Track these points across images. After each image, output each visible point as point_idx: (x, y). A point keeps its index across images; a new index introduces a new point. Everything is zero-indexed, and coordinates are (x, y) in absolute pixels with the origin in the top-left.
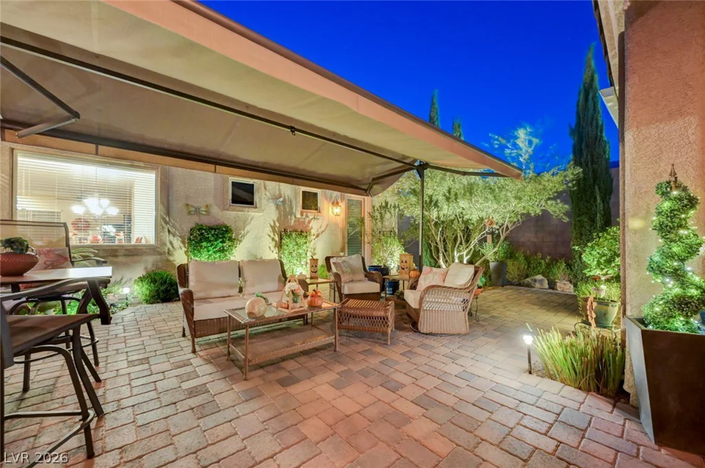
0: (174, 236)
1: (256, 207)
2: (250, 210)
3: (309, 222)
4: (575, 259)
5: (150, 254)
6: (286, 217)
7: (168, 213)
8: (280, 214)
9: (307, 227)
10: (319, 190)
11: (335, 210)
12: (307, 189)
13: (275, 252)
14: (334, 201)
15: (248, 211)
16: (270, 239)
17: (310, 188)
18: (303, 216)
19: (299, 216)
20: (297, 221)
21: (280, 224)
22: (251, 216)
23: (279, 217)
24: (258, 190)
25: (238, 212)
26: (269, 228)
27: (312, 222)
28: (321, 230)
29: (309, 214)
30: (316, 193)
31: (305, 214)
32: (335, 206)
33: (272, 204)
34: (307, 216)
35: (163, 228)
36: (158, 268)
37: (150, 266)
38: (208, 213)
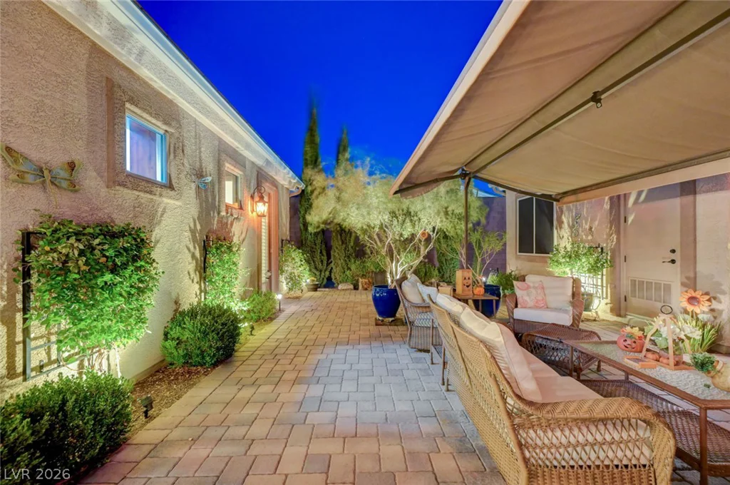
1: (172, 188)
2: (163, 190)
3: (232, 225)
6: (208, 213)
8: (201, 206)
9: (229, 232)
10: (241, 173)
11: (262, 208)
12: (229, 167)
13: (195, 280)
14: (254, 193)
15: (161, 195)
16: (190, 255)
17: (232, 168)
18: (227, 213)
19: (223, 213)
20: (220, 221)
21: (201, 226)
22: (162, 206)
23: (200, 213)
24: (175, 150)
25: (142, 194)
26: (188, 234)
27: (234, 224)
28: (241, 238)
29: (234, 211)
30: (237, 177)
31: (229, 210)
32: (259, 201)
33: (193, 186)
34: (232, 215)
38: (74, 187)
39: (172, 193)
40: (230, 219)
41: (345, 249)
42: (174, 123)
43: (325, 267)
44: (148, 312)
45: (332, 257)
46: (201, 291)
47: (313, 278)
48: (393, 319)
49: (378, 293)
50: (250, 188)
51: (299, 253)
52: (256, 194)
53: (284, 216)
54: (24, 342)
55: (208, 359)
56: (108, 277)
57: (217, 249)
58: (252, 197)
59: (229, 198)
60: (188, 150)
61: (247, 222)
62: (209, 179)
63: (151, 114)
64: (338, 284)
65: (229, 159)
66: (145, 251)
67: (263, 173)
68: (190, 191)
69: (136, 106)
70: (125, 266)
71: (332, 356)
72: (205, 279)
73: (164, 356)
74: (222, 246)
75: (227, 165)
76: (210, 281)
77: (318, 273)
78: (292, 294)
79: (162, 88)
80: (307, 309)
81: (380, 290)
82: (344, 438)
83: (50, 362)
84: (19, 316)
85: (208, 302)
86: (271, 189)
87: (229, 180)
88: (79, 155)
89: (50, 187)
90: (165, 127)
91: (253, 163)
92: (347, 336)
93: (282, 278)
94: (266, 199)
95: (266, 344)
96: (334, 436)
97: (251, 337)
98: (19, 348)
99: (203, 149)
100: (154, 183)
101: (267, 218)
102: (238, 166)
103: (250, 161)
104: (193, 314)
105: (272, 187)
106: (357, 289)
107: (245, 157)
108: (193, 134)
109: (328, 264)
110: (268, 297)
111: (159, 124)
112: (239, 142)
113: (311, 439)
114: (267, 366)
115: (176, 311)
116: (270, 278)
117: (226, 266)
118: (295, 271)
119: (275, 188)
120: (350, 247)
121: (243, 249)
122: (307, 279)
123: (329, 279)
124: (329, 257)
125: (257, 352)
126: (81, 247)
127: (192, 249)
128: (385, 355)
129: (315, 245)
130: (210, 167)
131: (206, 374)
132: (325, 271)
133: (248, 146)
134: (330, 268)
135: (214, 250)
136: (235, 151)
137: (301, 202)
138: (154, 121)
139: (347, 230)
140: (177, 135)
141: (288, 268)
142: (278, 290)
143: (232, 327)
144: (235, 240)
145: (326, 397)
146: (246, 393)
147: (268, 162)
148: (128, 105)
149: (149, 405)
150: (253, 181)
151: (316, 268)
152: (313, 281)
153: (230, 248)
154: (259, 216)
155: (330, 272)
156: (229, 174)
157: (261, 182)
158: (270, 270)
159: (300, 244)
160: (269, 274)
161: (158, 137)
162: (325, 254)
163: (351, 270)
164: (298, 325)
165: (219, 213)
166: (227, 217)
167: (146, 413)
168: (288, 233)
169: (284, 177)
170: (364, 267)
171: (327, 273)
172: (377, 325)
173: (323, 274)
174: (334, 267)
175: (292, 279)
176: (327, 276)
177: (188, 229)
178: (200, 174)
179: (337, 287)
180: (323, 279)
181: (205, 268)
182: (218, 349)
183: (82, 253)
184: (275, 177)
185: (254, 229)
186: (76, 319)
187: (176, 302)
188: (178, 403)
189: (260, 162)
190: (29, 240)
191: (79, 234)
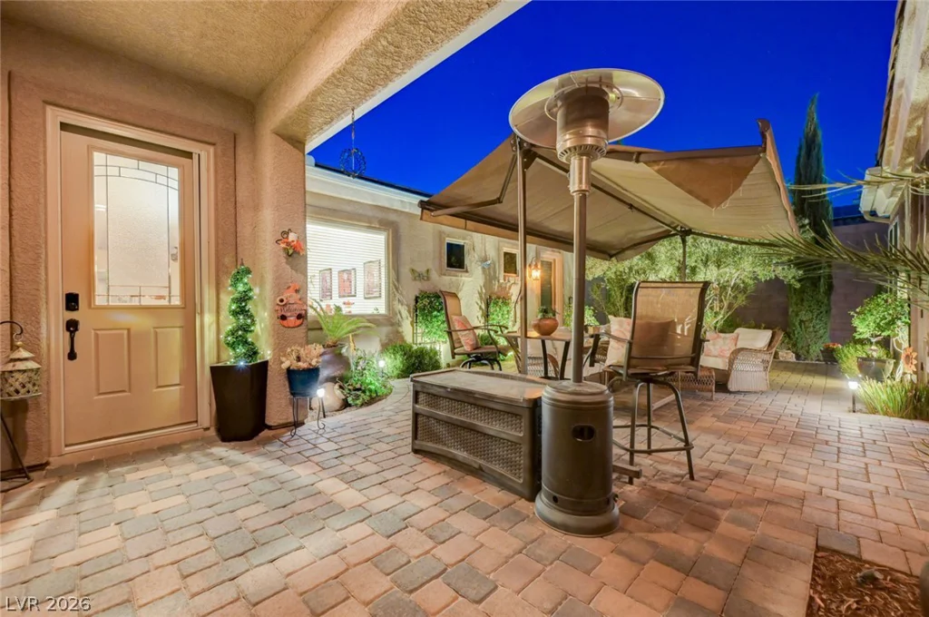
0: (402, 305)
1: (467, 271)
2: (460, 274)
3: (510, 288)
4: (795, 326)
5: (385, 325)
6: (491, 282)
7: (398, 280)
8: (486, 278)
9: (507, 293)
11: (536, 274)
12: (506, 249)
14: (531, 262)
15: (461, 276)
16: (479, 307)
17: (511, 249)
18: (506, 281)
19: (502, 281)
20: (500, 286)
21: (486, 290)
22: (463, 281)
23: (485, 283)
24: (468, 251)
25: (453, 278)
26: (478, 295)
27: (512, 287)
29: (510, 279)
30: (515, 254)
31: (507, 278)
33: (480, 268)
34: (509, 282)
35: (395, 296)
36: (390, 340)
37: (384, 338)
38: (428, 279)
39: (467, 274)
40: (508, 284)
42: (471, 235)
50: (527, 260)
52: (533, 263)
54: (416, 333)
56: (435, 313)
58: (530, 266)
60: (476, 248)
62: (491, 262)
63: (456, 238)
65: (506, 245)
68: (477, 272)
69: (450, 237)
70: (442, 309)
72: (488, 322)
74: (498, 302)
83: (422, 343)
84: (415, 324)
89: (422, 280)
90: (464, 241)
94: (539, 266)
98: (415, 335)
99: (486, 245)
108: (480, 238)
111: (461, 241)
117: (500, 314)
127: (480, 304)
130: (492, 254)
135: (494, 305)
138: (458, 240)
140: (470, 243)
148: (446, 238)
150: (531, 254)
154: (534, 280)
165: (499, 281)
166: (506, 284)
177: (477, 292)
178: (485, 260)
181: (488, 316)
183: (428, 303)
185: (532, 290)
186: (427, 327)
190: (417, 299)
191: (428, 297)
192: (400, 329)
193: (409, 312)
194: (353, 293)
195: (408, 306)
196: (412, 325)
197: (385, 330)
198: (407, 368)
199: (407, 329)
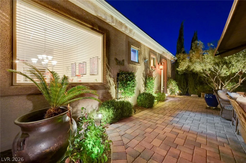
0: (111, 77)
5: (102, 89)
6: (147, 69)
7: (109, 64)
9: (152, 74)
10: (155, 57)
11: (161, 67)
12: (152, 56)
13: (144, 87)
14: (159, 63)
15: (137, 65)
16: (142, 80)
17: (153, 56)
18: (151, 69)
19: (150, 69)
20: (150, 71)
21: (145, 73)
22: (137, 67)
23: (145, 69)
24: (140, 54)
25: (134, 65)
26: (142, 74)
27: (153, 72)
28: (155, 77)
29: (153, 68)
30: (154, 58)
31: (152, 68)
32: (161, 65)
33: (143, 62)
34: (153, 69)
35: (107, 72)
36: (104, 98)
37: (101, 97)
38: (123, 65)
39: (139, 64)
40: (152, 71)
41: (195, 81)
42: (140, 47)
43: (185, 88)
44: (135, 91)
45: (188, 84)
46: (145, 90)
47: (180, 91)
48: (215, 108)
49: (207, 96)
50: (158, 61)
51: (174, 82)
52: (160, 63)
53: (169, 69)
54: (118, 93)
55: (146, 106)
56: (129, 82)
57: (149, 78)
58: (159, 64)
59: (152, 65)
60: (142, 53)
61: (157, 71)
62: (147, 60)
63: (135, 46)
64: (191, 94)
65: (152, 54)
66: (134, 78)
67: (162, 56)
68: (143, 64)
69: (133, 45)
70: (131, 80)
71: (184, 113)
72: (146, 87)
73: (137, 103)
74: (150, 78)
75: (152, 55)
76: (147, 87)
77: (182, 90)
78: (172, 95)
79: (137, 40)
80: (176, 100)
81: (209, 95)
82: (184, 131)
83: (120, 98)
84: (117, 88)
85: (147, 92)
86: (164, 61)
87: (152, 60)
88: (124, 59)
89: (121, 65)
90: (138, 49)
91: (159, 54)
92: (191, 109)
93: (168, 90)
94: (163, 64)
95: (162, 106)
96: (181, 130)
97: (158, 104)
98: (117, 94)
99: (146, 52)
100: (135, 62)
101: (163, 70)
102: (154, 55)
103: (158, 53)
104: (143, 94)
105: (165, 60)
106: (200, 97)
107: (156, 52)
108: (143, 49)
109: (187, 87)
110: (163, 94)
111: (137, 48)
112: (155, 48)
113: (173, 128)
114: (162, 111)
115: (140, 93)
116: (164, 89)
117: (151, 83)
118: (173, 88)
119: (166, 61)
120: (197, 80)
121: (156, 79)
122: (177, 91)
123: (187, 92)
124: (187, 84)
125: (159, 108)
126: (125, 76)
127: (143, 78)
128: (207, 118)
129: (181, 79)
130: (147, 56)
131: (146, 109)
132: (185, 89)
133: (157, 49)
134: (187, 88)
135: (148, 79)
136: (154, 51)
137: (175, 64)
138: (136, 48)
139: (196, 73)
140: (140, 50)
141: (170, 87)
142: (166, 93)
143: (152, 99)
144: (154, 76)
145: (180, 121)
146: (156, 115)
147: (164, 53)
148: (132, 46)
149: (135, 111)
150: (159, 59)
151: (181, 88)
152: (180, 92)
153: (152, 79)
154: (160, 69)
155: (188, 90)
156: (152, 58)
157: (161, 59)
158: (164, 86)
159: (175, 79)
160: (163, 87)
161: (136, 51)
162: (185, 83)
163: (197, 89)
164: (173, 104)
165: (149, 69)
166: (151, 70)
167: (135, 112)
168: (170, 75)
169: (169, 56)
170: (204, 88)
171: (186, 90)
172: (206, 108)
173: (184, 90)
174: (189, 88)
175: (172, 90)
176: (186, 91)
177: (142, 73)
178: (145, 59)
179: (191, 96)
180: (184, 92)
181: (146, 84)
182: (149, 104)
183: (125, 77)
184: (166, 57)
185: (159, 74)
186: (124, 90)
187: (140, 91)
188: (140, 113)
189: (161, 53)
190: (118, 75)
191: (125, 73)
192: (110, 91)
193: (114, 81)
194: (85, 73)
195: (114, 78)
196: (116, 89)
197: (101, 92)
198: (116, 117)
199: (113, 91)
